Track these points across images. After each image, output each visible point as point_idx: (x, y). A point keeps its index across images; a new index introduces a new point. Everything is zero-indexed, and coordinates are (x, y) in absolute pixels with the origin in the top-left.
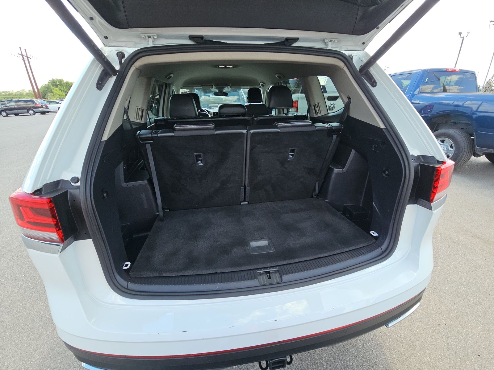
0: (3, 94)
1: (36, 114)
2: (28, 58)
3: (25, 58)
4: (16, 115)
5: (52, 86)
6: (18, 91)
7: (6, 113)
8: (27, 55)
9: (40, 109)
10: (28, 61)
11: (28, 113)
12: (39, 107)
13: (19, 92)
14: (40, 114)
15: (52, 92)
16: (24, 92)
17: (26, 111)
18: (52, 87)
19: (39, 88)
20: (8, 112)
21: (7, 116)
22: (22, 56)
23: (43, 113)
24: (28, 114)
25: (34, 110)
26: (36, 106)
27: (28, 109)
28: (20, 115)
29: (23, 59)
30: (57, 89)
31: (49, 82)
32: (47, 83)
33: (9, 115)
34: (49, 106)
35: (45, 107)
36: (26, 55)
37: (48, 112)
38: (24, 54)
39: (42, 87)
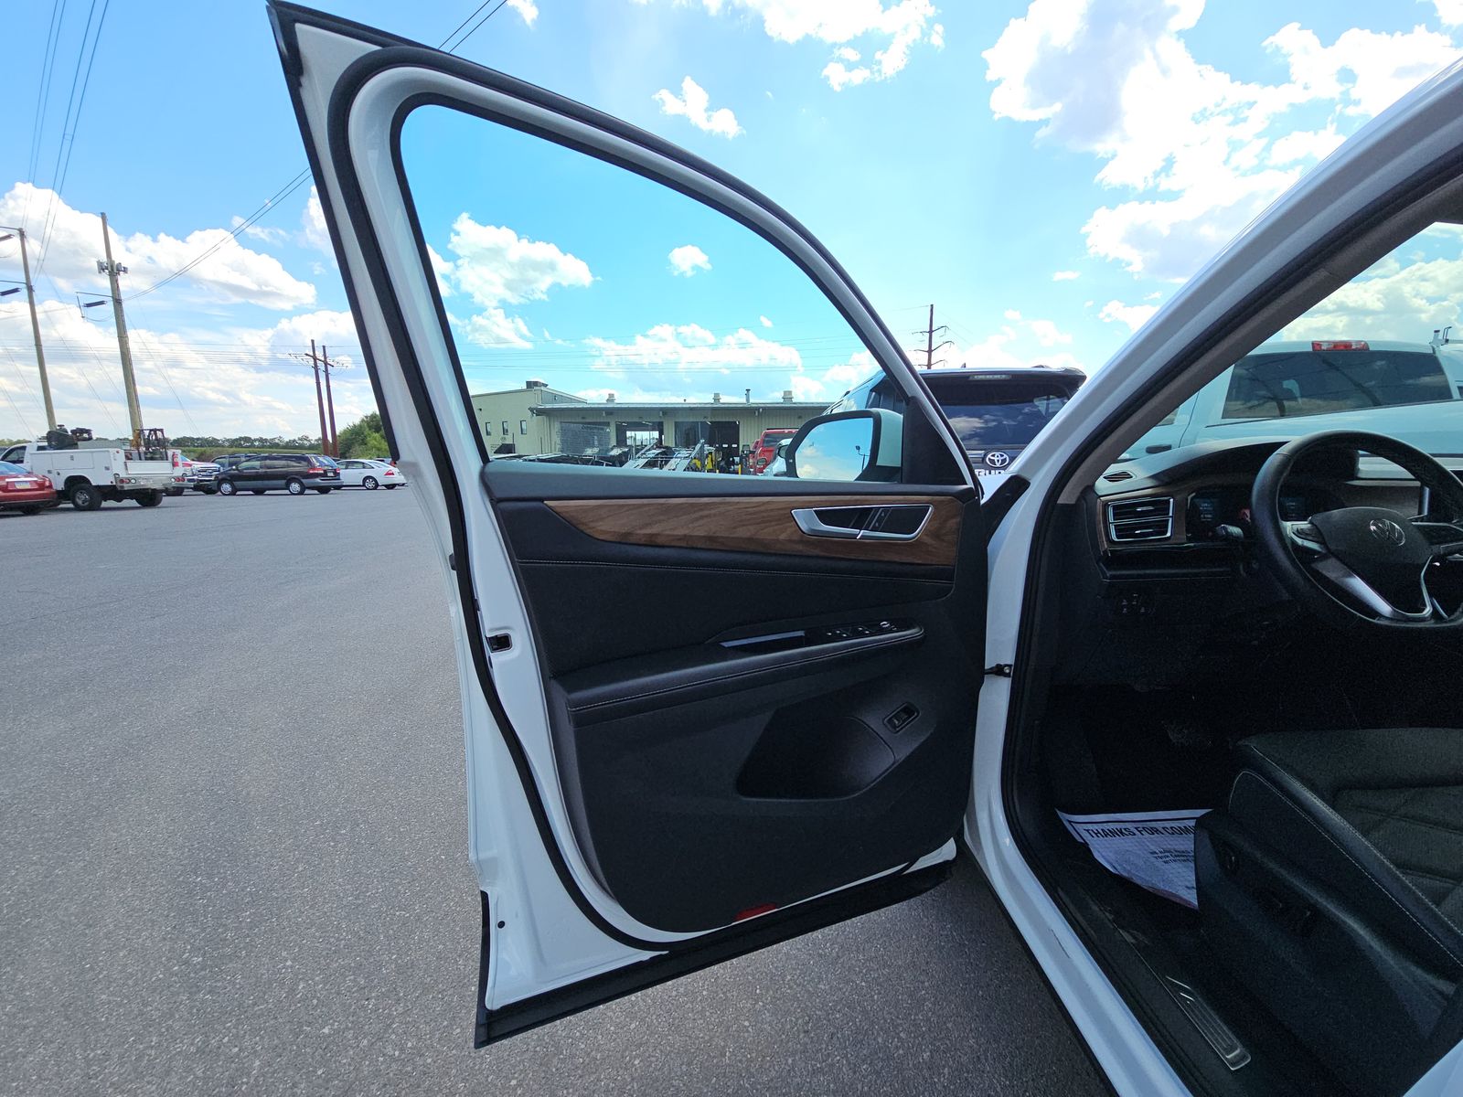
0: (257, 443)
1: (307, 492)
2: (326, 364)
3: (321, 366)
4: (259, 492)
5: (367, 429)
6: (292, 439)
7: (233, 486)
8: (325, 358)
9: (318, 480)
10: (326, 371)
11: (287, 487)
12: (317, 475)
13: (294, 441)
14: (316, 492)
15: (364, 443)
16: (305, 442)
17: (283, 482)
18: (367, 431)
19: (338, 433)
20: (238, 484)
21: (233, 493)
22: (315, 359)
23: (324, 490)
24: (287, 492)
25: (304, 481)
26: (311, 472)
27: (288, 478)
28: (267, 492)
29: (316, 367)
30: (377, 435)
31: (363, 421)
32: (357, 422)
33: (238, 493)
34: (342, 472)
35: (332, 474)
36: (323, 359)
37: (338, 488)
38: (319, 355)
39: (345, 432)
